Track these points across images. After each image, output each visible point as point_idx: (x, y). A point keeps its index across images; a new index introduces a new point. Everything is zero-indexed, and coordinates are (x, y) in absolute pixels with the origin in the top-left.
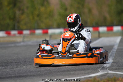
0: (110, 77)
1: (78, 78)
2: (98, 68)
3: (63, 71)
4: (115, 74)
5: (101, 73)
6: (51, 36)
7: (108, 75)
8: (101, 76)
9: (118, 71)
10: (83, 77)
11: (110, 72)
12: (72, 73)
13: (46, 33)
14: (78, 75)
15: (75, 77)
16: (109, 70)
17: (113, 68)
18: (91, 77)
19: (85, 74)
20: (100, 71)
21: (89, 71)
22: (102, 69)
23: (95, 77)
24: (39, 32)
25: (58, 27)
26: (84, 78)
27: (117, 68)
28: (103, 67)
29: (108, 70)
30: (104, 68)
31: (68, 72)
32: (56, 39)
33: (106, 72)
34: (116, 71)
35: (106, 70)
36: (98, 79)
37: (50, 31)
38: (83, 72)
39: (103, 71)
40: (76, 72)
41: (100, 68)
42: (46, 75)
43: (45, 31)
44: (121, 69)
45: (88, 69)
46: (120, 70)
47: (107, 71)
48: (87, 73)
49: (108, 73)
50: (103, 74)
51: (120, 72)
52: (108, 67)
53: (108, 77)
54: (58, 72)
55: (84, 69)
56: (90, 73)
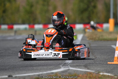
0: (71, 73)
1: (41, 73)
3: (27, 66)
4: (76, 70)
5: (62, 69)
6: (16, 32)
7: (69, 71)
8: (63, 72)
9: (79, 68)
10: (45, 73)
11: (71, 68)
12: (35, 68)
13: (11, 28)
14: (40, 70)
15: (38, 72)
16: (70, 66)
17: (74, 65)
18: (53, 73)
19: (47, 70)
20: (61, 67)
21: (51, 67)
22: (63, 65)
23: (56, 73)
24: (4, 27)
25: (23, 23)
26: (47, 74)
27: (78, 64)
28: (65, 63)
29: (69, 66)
30: (65, 65)
31: (32, 68)
32: (20, 34)
33: (68, 69)
34: (77, 68)
35: (67, 66)
36: (59, 75)
37: (16, 27)
38: (45, 67)
39: (65, 67)
40: (39, 68)
41: (61, 64)
42: (10, 70)
43: (11, 26)
44: (82, 66)
45: (50, 65)
46: (80, 67)
47: (68, 67)
48: (50, 69)
49: (69, 70)
50: (65, 70)
51: (80, 68)
52: (70, 64)
53: (69, 73)
54: (22, 67)
55: (47, 65)
56: (52, 68)
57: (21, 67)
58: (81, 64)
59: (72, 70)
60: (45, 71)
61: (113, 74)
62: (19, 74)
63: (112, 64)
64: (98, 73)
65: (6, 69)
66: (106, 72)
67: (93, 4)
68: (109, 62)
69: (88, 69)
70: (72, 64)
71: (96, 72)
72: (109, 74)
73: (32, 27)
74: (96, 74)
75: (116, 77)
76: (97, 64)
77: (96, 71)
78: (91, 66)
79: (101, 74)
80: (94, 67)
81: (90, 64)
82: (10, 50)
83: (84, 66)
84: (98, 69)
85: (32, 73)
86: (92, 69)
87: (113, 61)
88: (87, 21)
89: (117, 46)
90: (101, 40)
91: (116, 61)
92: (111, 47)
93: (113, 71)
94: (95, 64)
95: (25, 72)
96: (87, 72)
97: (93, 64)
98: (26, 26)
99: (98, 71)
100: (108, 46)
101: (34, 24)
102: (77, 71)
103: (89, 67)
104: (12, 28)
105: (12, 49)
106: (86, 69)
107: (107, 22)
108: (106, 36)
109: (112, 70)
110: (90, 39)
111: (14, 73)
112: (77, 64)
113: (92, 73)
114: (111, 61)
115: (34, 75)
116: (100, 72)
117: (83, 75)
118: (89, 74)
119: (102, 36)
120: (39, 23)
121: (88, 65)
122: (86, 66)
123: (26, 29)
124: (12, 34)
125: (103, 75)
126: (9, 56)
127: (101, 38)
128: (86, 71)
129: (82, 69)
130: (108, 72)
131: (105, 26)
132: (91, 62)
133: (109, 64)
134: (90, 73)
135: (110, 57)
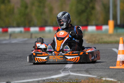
0: (72, 79)
1: (40, 79)
2: (60, 69)
3: (25, 72)
4: (77, 76)
5: (62, 75)
6: (11, 35)
8: (63, 77)
9: (79, 73)
11: (72, 74)
12: (33, 73)
14: (39, 76)
15: (37, 78)
16: (71, 71)
17: (75, 69)
18: (53, 79)
19: (47, 75)
20: (61, 72)
21: (51, 72)
22: (63, 70)
23: (57, 79)
25: (18, 26)
27: (79, 69)
28: (65, 68)
29: (69, 71)
30: (65, 70)
31: (30, 73)
32: (16, 38)
33: (68, 74)
34: (78, 73)
35: (67, 72)
37: (10, 30)
38: (44, 73)
39: (65, 73)
40: (38, 73)
41: (61, 69)
43: (5, 29)
44: (83, 71)
45: (50, 70)
47: (69, 73)
48: (49, 74)
49: (69, 75)
50: (65, 76)
51: (82, 73)
52: (70, 69)
55: (46, 70)
56: (52, 74)
57: (19, 73)
58: (82, 69)
59: (72, 75)
60: (45, 77)
61: (116, 79)
62: (17, 80)
63: (114, 69)
64: (100, 79)
65: (3, 75)
66: (109, 77)
67: (91, 5)
68: (111, 66)
69: (90, 74)
70: (73, 69)
71: (98, 78)
72: (112, 80)
73: (27, 30)
74: (99, 79)
75: (119, 82)
76: (98, 68)
77: (98, 76)
78: (93, 70)
79: (104, 79)
80: (95, 72)
81: (91, 68)
82: (6, 55)
83: (85, 71)
84: (101, 74)
85: (31, 79)
86: (94, 74)
87: (115, 65)
88: (85, 23)
89: (119, 49)
90: (101, 43)
91: (118, 65)
92: (112, 50)
93: (116, 76)
94: (97, 69)
95: (24, 78)
96: (89, 77)
97: (94, 68)
98: (22, 29)
99: (100, 76)
100: (109, 49)
101: (30, 27)
102: (79, 76)
103: (90, 72)
104: (7, 31)
105: (7, 54)
106: (87, 74)
107: (107, 24)
108: (106, 39)
109: (114, 75)
110: (90, 42)
111: (12, 79)
112: (77, 69)
113: (94, 79)
114: (113, 65)
115: (34, 81)
116: (102, 77)
117: (85, 80)
118: (91, 80)
119: (102, 39)
120: (35, 26)
121: (90, 70)
122: (87, 71)
123: (21, 32)
124: (7, 38)
125: (105, 80)
126: (6, 61)
127: (101, 40)
128: (87, 77)
129: (84, 74)
130: (111, 77)
131: (104, 28)
132: (92, 66)
133: (111, 68)
134: (92, 78)
135: (111, 61)
